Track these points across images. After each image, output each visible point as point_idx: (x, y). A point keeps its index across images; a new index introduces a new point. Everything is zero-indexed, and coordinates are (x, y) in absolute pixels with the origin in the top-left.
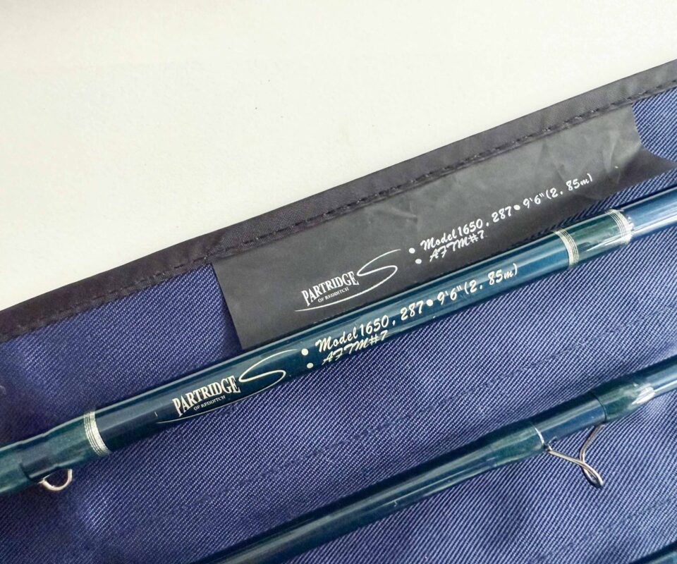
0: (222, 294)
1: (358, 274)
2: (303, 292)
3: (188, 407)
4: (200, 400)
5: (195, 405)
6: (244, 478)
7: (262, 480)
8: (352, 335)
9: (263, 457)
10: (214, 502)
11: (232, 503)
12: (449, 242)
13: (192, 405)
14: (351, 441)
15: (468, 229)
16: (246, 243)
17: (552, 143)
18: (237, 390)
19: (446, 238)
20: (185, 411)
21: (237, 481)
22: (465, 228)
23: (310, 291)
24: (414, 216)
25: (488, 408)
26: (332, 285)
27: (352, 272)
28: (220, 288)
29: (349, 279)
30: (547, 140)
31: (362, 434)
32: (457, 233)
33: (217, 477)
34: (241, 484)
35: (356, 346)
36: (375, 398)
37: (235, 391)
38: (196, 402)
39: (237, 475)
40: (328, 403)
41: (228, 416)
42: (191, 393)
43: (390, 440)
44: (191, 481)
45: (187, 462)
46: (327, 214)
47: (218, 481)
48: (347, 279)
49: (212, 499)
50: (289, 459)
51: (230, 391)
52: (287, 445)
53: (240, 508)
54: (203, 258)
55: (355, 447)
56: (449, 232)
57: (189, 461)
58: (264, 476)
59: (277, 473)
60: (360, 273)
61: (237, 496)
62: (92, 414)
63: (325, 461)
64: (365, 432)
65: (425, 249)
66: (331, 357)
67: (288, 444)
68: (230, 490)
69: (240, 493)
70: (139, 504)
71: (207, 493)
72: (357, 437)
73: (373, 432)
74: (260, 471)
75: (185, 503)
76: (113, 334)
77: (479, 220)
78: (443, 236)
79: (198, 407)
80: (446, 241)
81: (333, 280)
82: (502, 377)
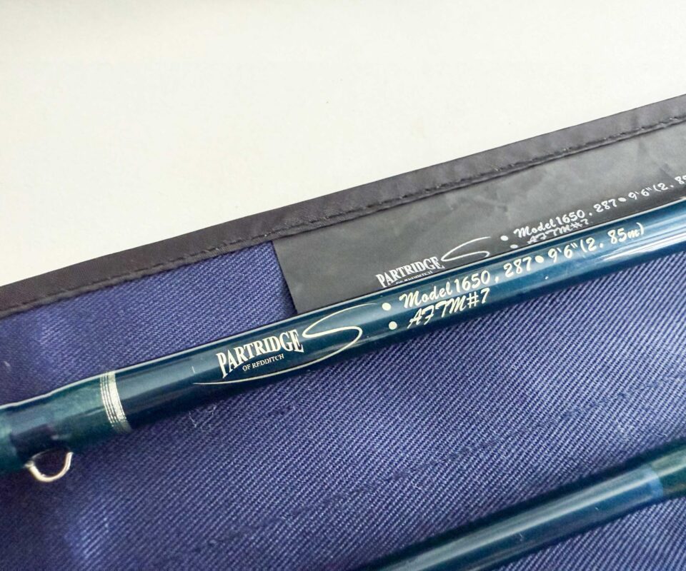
0: (283, 275)
1: (442, 259)
2: (378, 276)
3: (236, 366)
4: (252, 356)
5: (246, 363)
6: (299, 505)
7: (324, 508)
8: (445, 291)
9: (326, 476)
10: (256, 538)
11: (280, 541)
12: (547, 230)
13: (241, 362)
14: (446, 461)
15: (568, 219)
16: (312, 222)
17: (648, 141)
18: (300, 348)
19: (544, 227)
20: (231, 370)
21: (288, 508)
22: (564, 218)
23: (386, 274)
24: (504, 204)
25: (632, 427)
26: (412, 269)
27: (435, 258)
28: (280, 268)
29: (432, 264)
30: (643, 139)
31: (460, 452)
32: (556, 222)
33: (262, 500)
34: (296, 514)
35: (451, 305)
36: (475, 406)
37: (297, 350)
38: (246, 359)
39: (290, 500)
40: (412, 411)
41: (282, 417)
42: (241, 348)
43: (500, 463)
44: (228, 502)
45: (223, 476)
46: (403, 197)
47: (263, 507)
48: (429, 264)
49: (254, 532)
50: (362, 482)
51: (291, 349)
52: (358, 462)
53: (291, 551)
54: (264, 236)
55: (452, 471)
56: (546, 221)
57: (226, 474)
58: (326, 502)
59: (345, 500)
60: (445, 259)
61: (289, 531)
62: (112, 374)
63: (411, 487)
64: (465, 450)
65: (520, 236)
66: (420, 317)
67: (360, 460)
68: (278, 520)
69: (294, 526)
70: (153, 533)
71: (248, 523)
72: (454, 457)
73: (475, 450)
74: (320, 496)
75: (215, 535)
76: (151, 310)
77: (579, 211)
78: (539, 225)
79: (248, 367)
80: (544, 229)
81: (412, 265)
82: (642, 387)
